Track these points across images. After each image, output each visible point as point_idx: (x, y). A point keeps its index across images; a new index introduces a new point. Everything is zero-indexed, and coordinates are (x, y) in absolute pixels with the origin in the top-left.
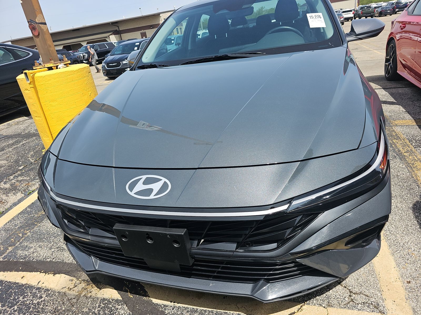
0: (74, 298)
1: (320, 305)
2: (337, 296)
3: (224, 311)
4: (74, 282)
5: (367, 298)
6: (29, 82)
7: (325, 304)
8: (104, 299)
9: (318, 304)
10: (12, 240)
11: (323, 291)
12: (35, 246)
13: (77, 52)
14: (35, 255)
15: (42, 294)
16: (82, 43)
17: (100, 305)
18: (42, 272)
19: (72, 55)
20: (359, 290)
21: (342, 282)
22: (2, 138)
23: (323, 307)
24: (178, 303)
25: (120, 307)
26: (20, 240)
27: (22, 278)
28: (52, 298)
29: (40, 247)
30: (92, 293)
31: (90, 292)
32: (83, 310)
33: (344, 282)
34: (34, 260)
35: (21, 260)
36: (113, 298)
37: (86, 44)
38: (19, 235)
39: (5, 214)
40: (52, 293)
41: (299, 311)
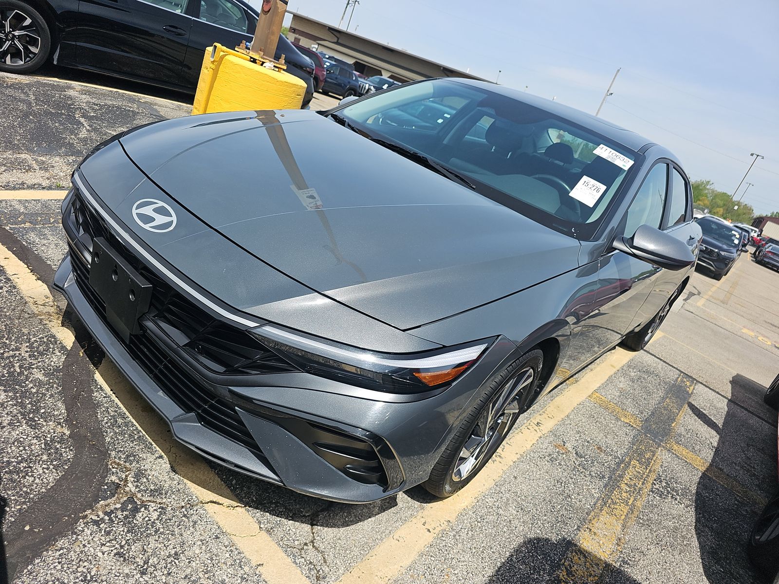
0: (28, 314)
1: (260, 523)
2: (290, 532)
3: (151, 441)
4: (47, 300)
5: (323, 562)
6: (212, 60)
7: (266, 526)
8: (54, 336)
9: (257, 519)
10: (39, 218)
11: (281, 515)
12: (52, 241)
13: (364, 78)
14: (42, 248)
15: (5, 286)
16: (383, 72)
17: (43, 338)
18: (30, 268)
19: (354, 79)
20: (324, 549)
21: (317, 525)
22: (155, 115)
23: (260, 527)
24: (116, 397)
25: (59, 354)
26: (46, 224)
27: (5, 258)
28: (9, 297)
29: (56, 245)
30: (51, 323)
31: (50, 321)
32: (23, 329)
33: (319, 528)
34: (35, 252)
35: (24, 243)
36: (63, 342)
37: (389, 77)
38: (51, 219)
39: (63, 190)
40: (16, 293)
41: (229, 508)
